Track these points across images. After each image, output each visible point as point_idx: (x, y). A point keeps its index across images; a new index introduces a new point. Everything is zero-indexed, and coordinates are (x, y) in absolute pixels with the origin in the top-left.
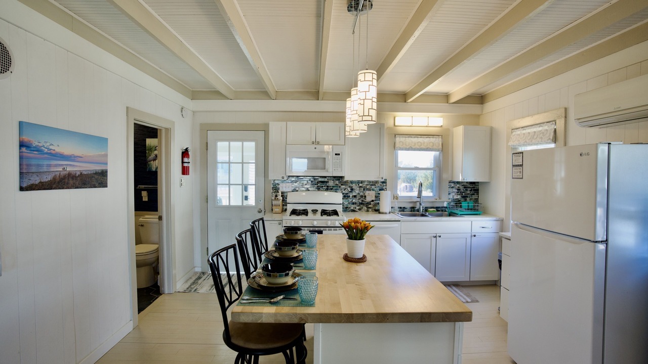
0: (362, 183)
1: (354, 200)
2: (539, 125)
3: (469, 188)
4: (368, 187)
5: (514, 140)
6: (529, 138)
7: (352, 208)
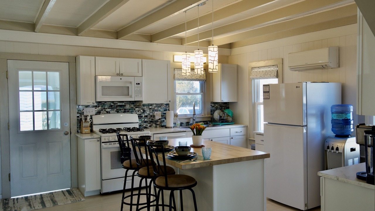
0: (151, 106)
1: (146, 119)
2: (268, 67)
3: (223, 106)
4: (156, 108)
5: (253, 75)
6: (263, 74)
7: (144, 126)
